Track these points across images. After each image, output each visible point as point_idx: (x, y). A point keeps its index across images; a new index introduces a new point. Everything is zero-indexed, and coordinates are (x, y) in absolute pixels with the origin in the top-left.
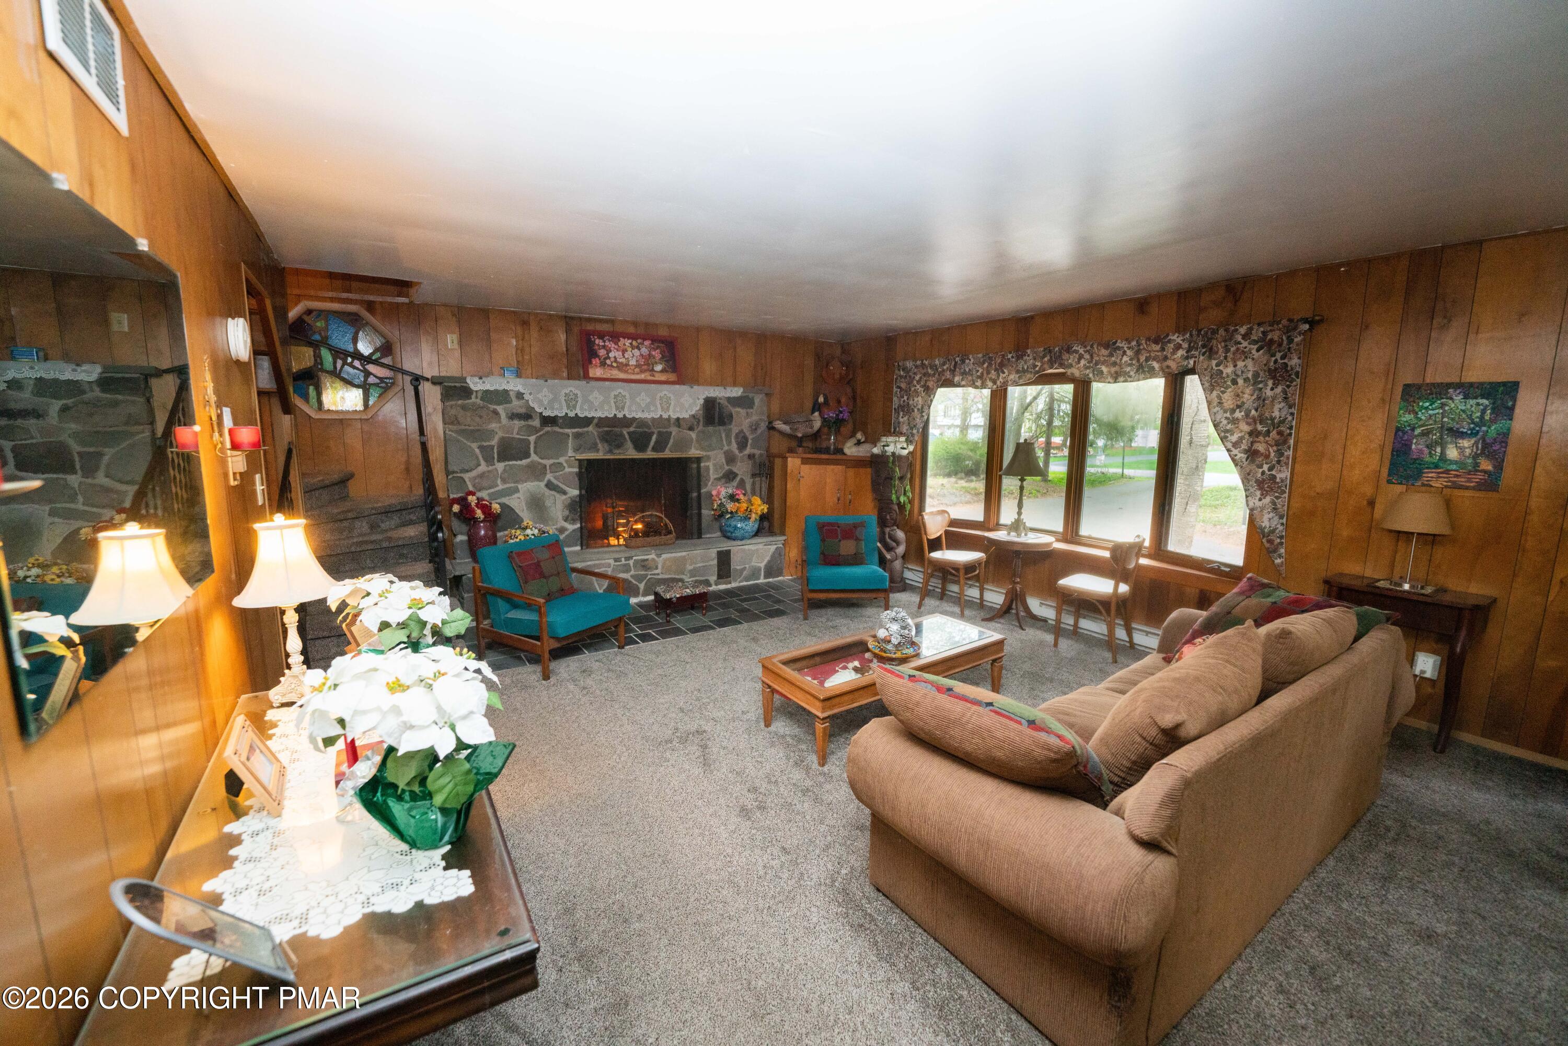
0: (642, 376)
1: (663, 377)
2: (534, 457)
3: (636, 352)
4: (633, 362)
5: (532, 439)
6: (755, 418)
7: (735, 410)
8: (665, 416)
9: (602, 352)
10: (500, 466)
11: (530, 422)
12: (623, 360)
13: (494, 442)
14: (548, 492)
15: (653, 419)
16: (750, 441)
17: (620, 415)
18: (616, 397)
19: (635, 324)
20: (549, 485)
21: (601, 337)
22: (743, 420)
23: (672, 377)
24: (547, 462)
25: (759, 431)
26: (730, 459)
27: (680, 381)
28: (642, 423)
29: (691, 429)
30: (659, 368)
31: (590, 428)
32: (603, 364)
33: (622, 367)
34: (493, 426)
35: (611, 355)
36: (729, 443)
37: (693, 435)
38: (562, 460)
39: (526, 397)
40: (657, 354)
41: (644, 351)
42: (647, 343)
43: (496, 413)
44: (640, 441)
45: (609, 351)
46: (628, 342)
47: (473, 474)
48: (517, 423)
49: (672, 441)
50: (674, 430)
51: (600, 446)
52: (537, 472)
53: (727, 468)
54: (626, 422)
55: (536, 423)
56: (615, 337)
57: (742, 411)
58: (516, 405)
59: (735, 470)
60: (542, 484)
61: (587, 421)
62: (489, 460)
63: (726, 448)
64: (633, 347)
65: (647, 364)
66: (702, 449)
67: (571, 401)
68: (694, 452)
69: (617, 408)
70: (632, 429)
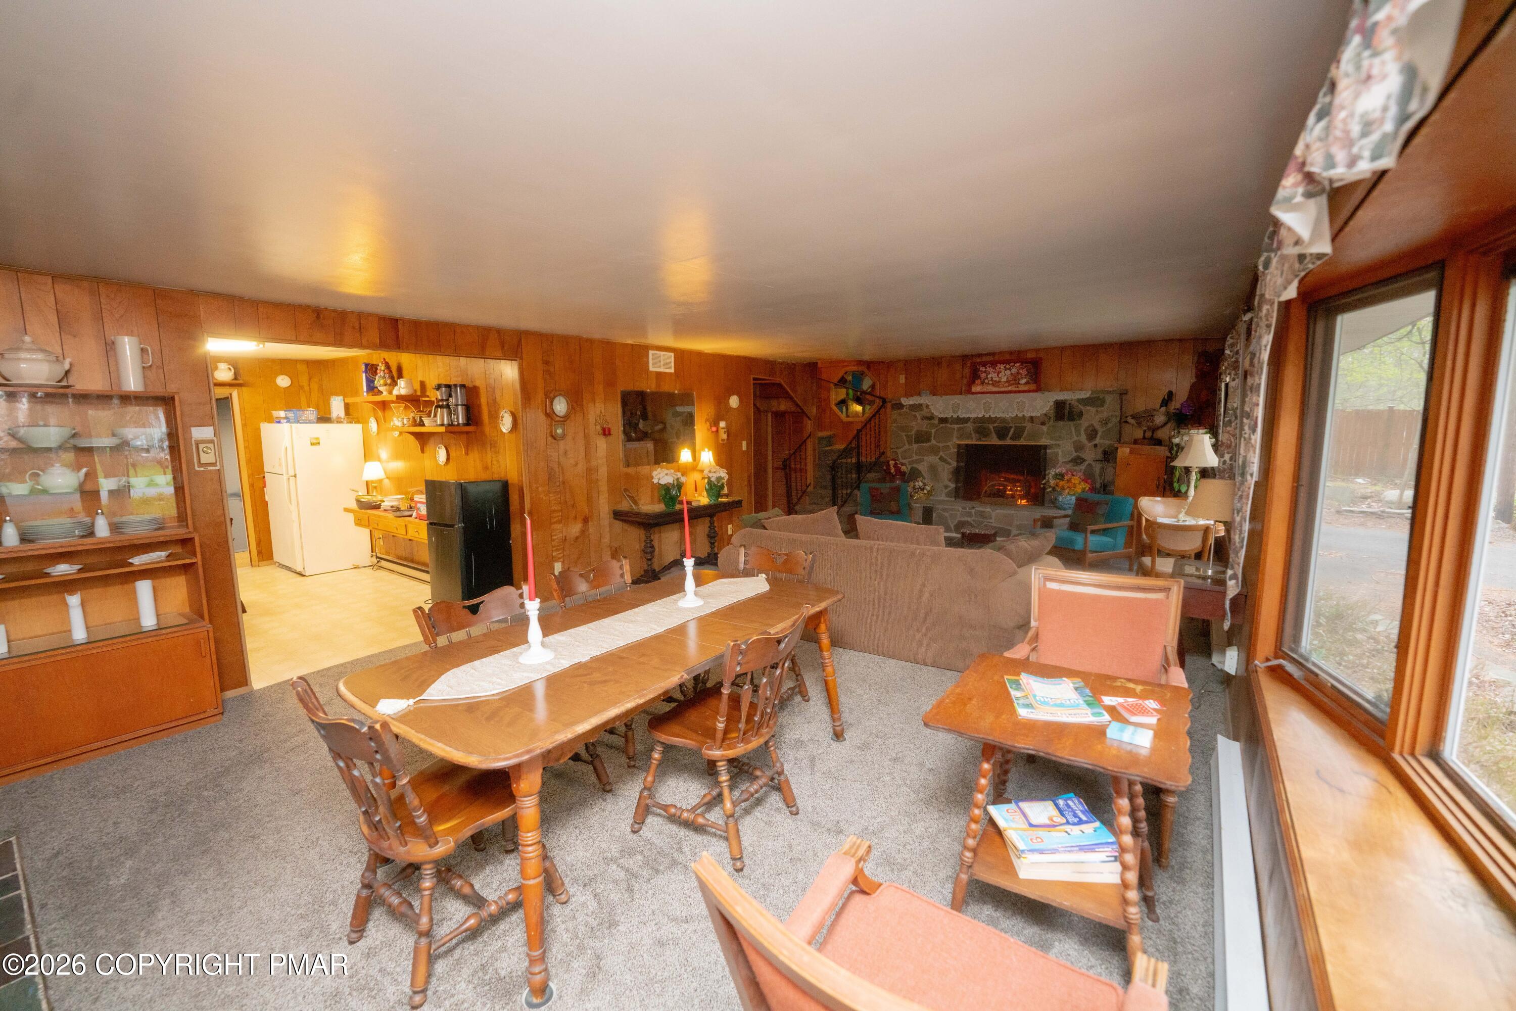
0: (1009, 388)
1: (1026, 388)
2: (933, 442)
3: (1008, 372)
4: (1004, 379)
5: (933, 431)
6: (1106, 414)
7: (1085, 409)
8: (1020, 415)
9: (983, 375)
10: (915, 446)
11: (933, 421)
12: (997, 379)
13: (913, 432)
14: (940, 463)
15: (1012, 418)
16: (1100, 434)
17: (987, 416)
18: (985, 403)
19: (1011, 353)
20: (941, 459)
21: (984, 365)
22: (1092, 417)
23: (1033, 387)
24: (941, 445)
25: (1110, 425)
26: (1079, 447)
27: (1038, 390)
28: (1003, 420)
29: (1043, 424)
30: (1023, 381)
31: (969, 424)
32: (983, 383)
33: (995, 383)
34: (914, 424)
35: (989, 376)
36: (1079, 435)
37: (1045, 428)
38: (949, 444)
39: (931, 407)
40: (1024, 372)
41: (1014, 371)
42: (1017, 365)
43: (915, 416)
44: (1002, 433)
45: (987, 373)
46: (1002, 366)
47: (902, 449)
48: (926, 422)
49: (1025, 434)
50: (1028, 425)
51: (973, 435)
52: (935, 450)
53: (1075, 454)
54: (991, 420)
55: (936, 422)
56: (994, 364)
57: (1093, 410)
58: (925, 412)
59: (1083, 456)
60: (938, 457)
61: (967, 420)
62: (910, 443)
63: (1075, 438)
64: (1006, 369)
65: (1015, 380)
66: (1052, 439)
67: (956, 408)
68: (1043, 441)
69: (985, 411)
70: (996, 425)
